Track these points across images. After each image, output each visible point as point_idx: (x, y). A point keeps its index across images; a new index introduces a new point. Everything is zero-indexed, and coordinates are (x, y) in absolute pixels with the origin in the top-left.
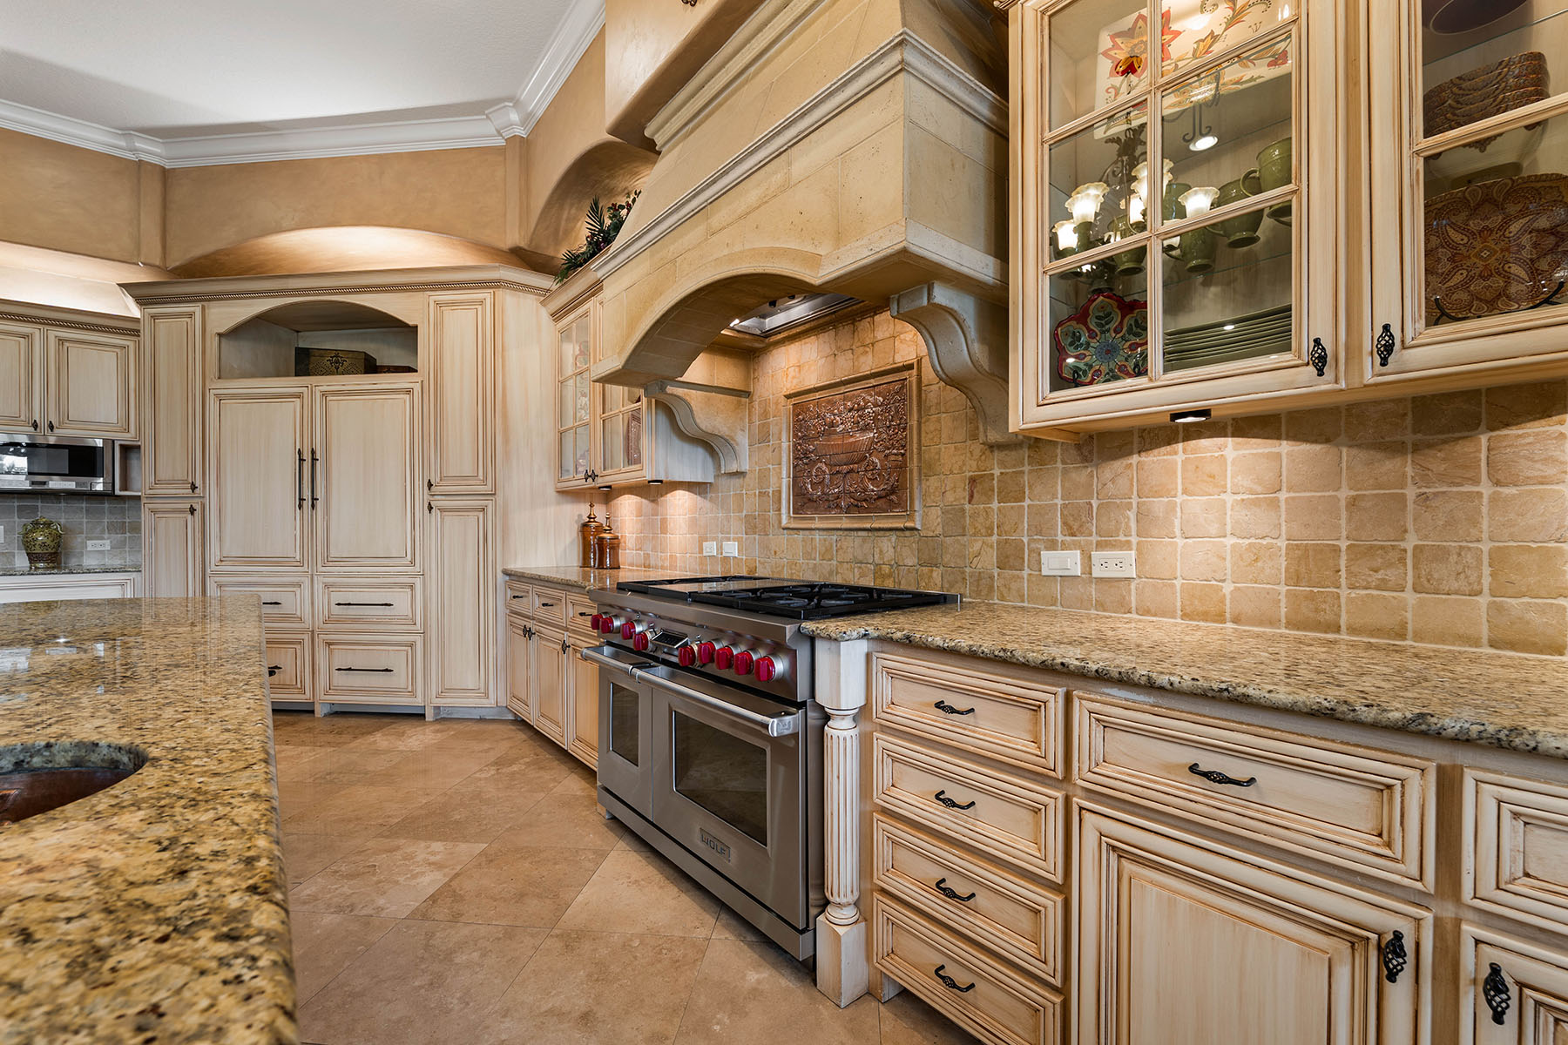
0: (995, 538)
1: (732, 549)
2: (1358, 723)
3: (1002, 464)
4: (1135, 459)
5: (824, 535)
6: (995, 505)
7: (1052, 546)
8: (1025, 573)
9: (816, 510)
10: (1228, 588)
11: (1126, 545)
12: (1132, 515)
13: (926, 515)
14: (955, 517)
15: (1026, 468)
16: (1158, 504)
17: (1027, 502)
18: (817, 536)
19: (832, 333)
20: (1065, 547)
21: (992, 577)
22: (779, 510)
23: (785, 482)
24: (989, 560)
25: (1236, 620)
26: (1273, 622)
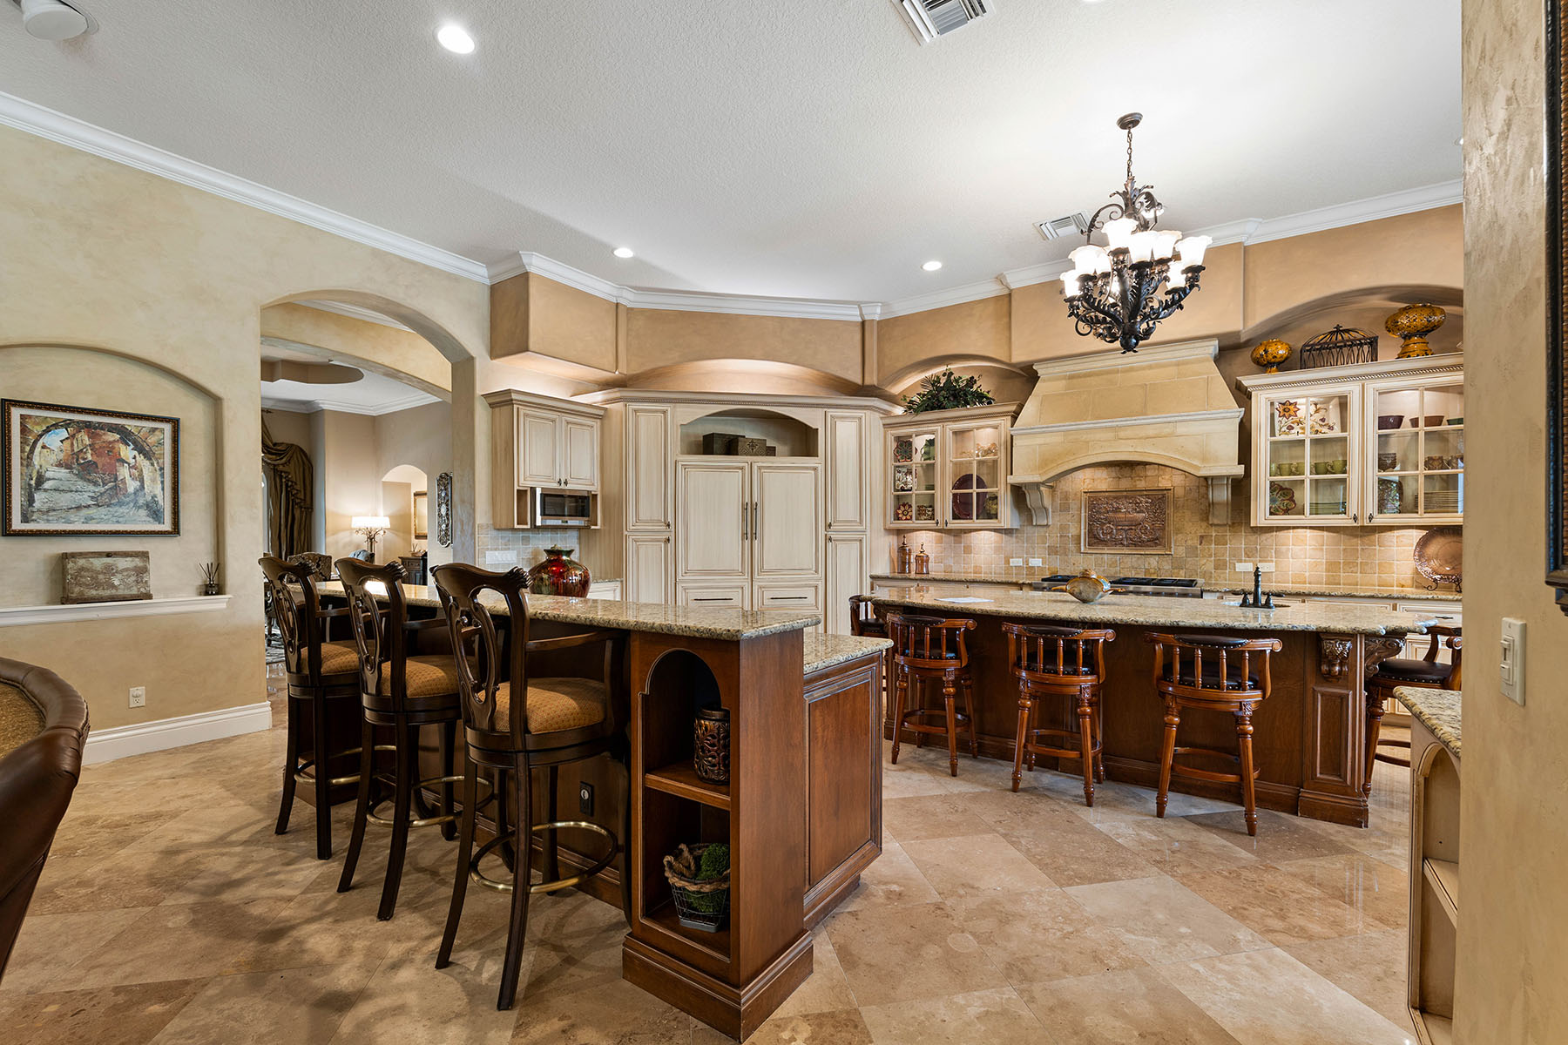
0: (1213, 558)
1: (1036, 562)
2: (1378, 598)
3: (1215, 531)
4: (1275, 533)
5: (1110, 556)
6: (1213, 546)
7: (1240, 561)
8: (1227, 571)
9: (1106, 545)
10: (1307, 574)
11: (1272, 561)
12: (1273, 551)
13: (1178, 550)
14: (1192, 551)
15: (1228, 534)
16: (1284, 548)
17: (1228, 545)
18: (1106, 556)
19: (1118, 468)
20: (1245, 561)
21: (1211, 573)
22: (1080, 543)
23: (1083, 531)
24: (1210, 566)
25: (1310, 584)
26: (1321, 583)
